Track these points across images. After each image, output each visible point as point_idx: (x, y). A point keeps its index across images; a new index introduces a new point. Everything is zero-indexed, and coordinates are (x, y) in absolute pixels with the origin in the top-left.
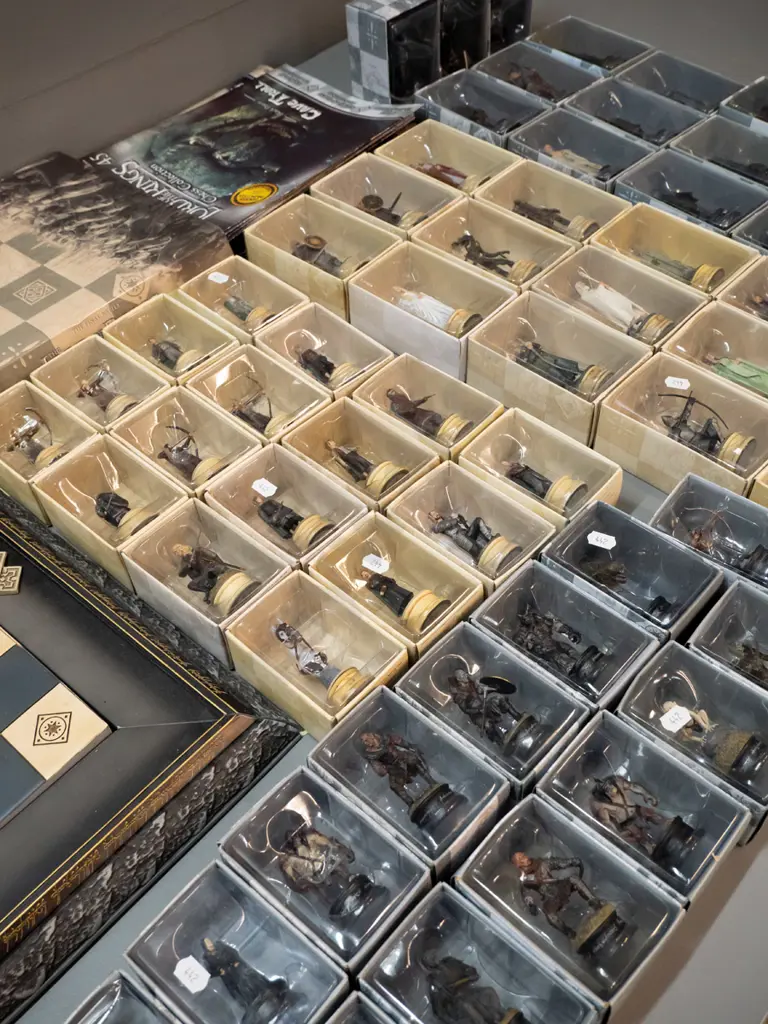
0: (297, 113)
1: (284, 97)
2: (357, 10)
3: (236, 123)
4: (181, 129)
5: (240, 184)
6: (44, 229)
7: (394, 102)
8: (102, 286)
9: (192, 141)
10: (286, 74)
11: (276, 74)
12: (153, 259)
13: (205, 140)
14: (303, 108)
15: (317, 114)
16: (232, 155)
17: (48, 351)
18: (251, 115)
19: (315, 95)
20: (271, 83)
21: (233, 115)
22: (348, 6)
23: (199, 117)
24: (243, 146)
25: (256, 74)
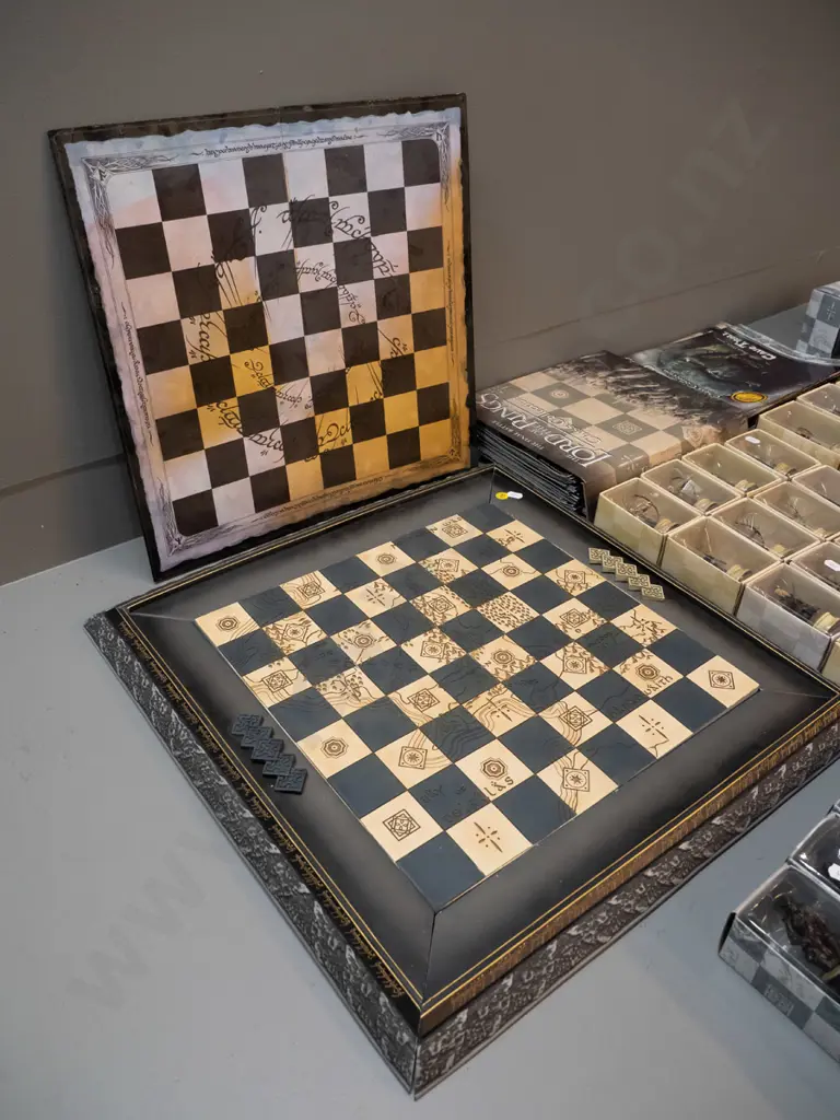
0: (759, 355)
1: (745, 343)
2: (822, 294)
3: (714, 354)
4: (678, 352)
5: (735, 391)
6: (617, 393)
7: (832, 357)
8: (674, 431)
9: (688, 360)
10: (743, 330)
11: (735, 329)
12: (704, 421)
13: (695, 360)
14: (763, 352)
15: (773, 357)
16: (720, 373)
17: (645, 464)
18: (725, 351)
19: (767, 345)
20: (734, 334)
21: (712, 348)
22: (815, 291)
23: (687, 347)
24: (726, 368)
25: (721, 327)
